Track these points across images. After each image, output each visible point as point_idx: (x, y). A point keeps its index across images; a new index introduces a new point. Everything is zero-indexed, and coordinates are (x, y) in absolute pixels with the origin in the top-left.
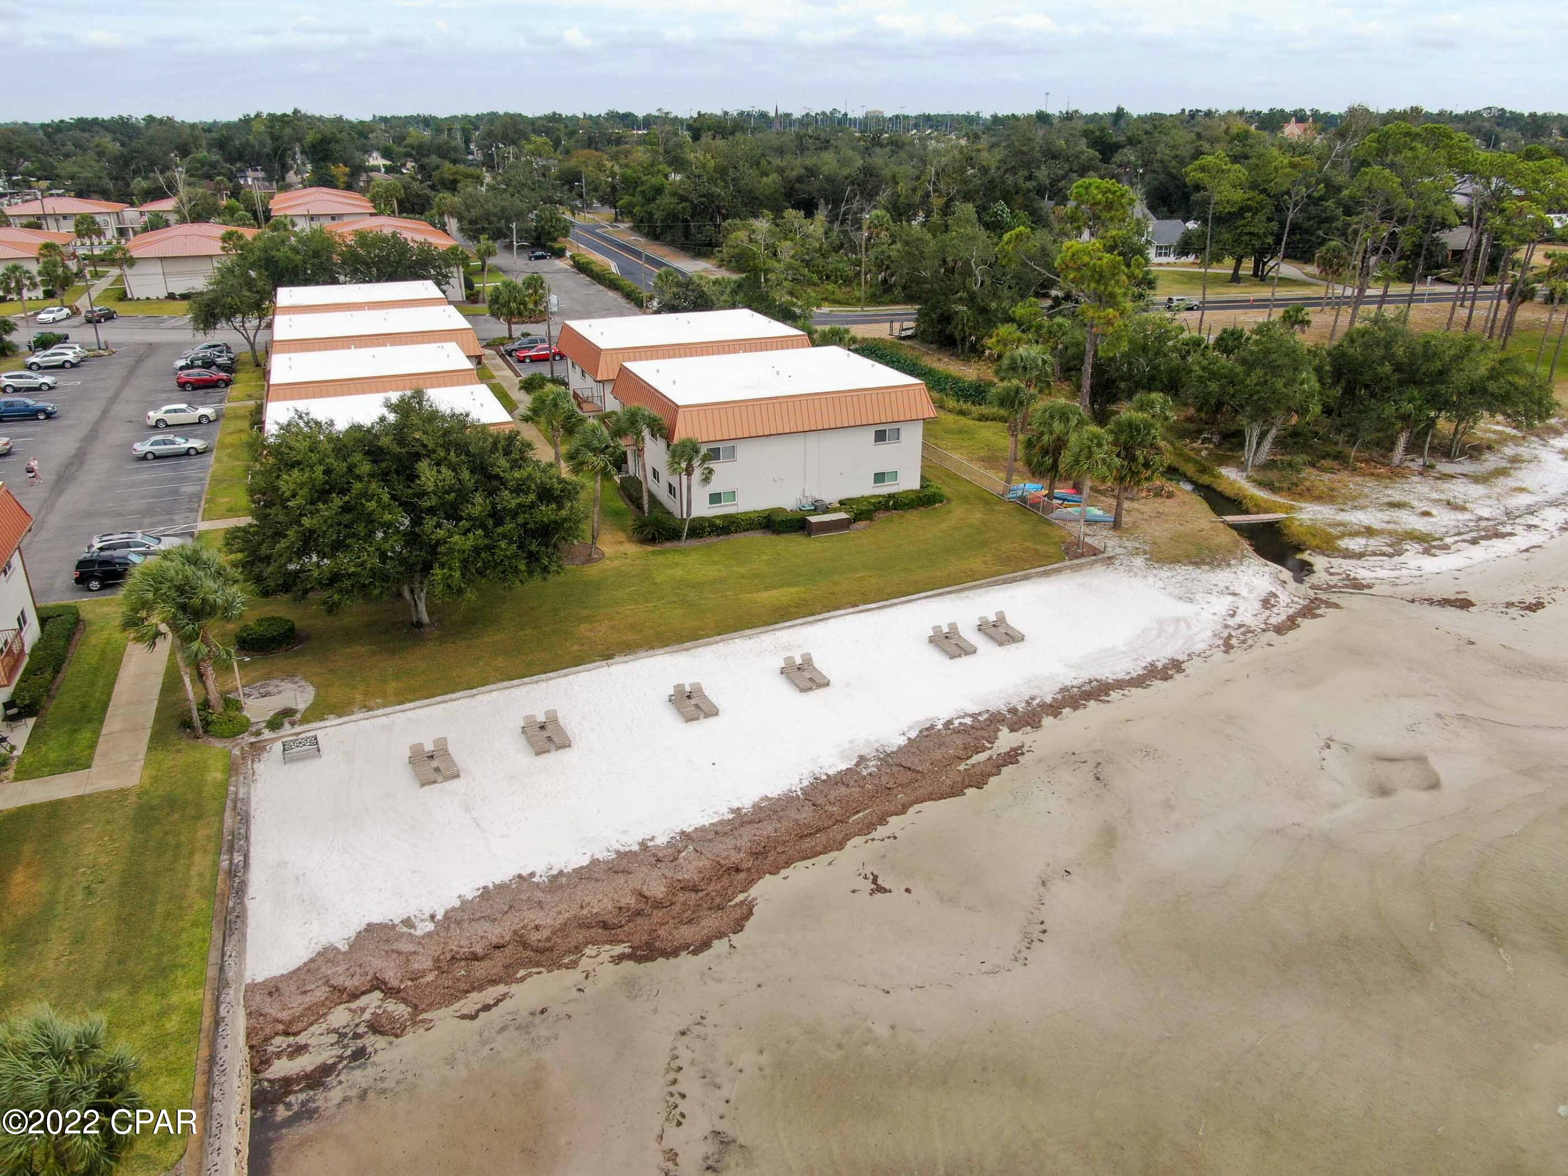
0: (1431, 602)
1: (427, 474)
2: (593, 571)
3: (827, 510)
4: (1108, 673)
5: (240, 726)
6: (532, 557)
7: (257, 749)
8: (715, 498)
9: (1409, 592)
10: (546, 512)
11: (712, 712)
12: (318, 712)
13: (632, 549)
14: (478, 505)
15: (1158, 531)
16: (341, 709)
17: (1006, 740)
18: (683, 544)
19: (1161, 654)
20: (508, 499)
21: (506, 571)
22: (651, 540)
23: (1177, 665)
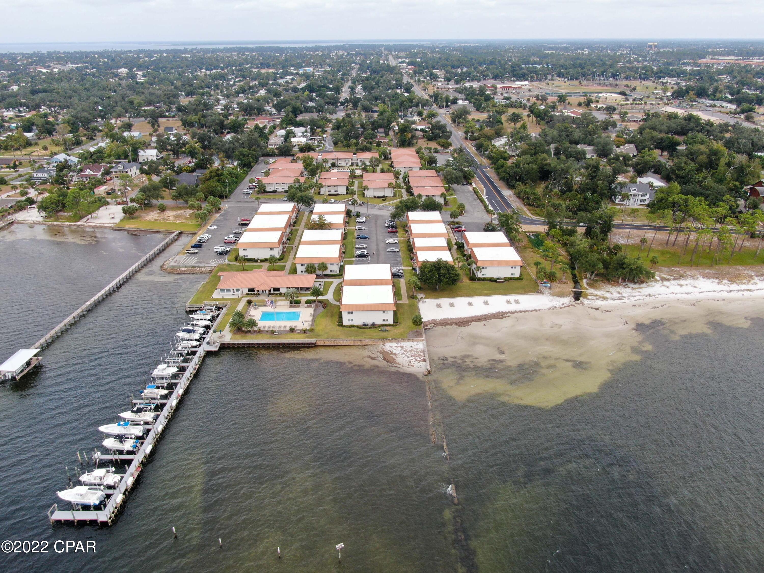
0: (592, 308)
1: (442, 271)
2: (461, 284)
3: (501, 279)
4: (528, 309)
5: (417, 299)
6: (453, 283)
7: (419, 301)
8: (483, 275)
9: (590, 306)
10: (456, 278)
11: (473, 306)
12: (425, 298)
13: (468, 281)
14: (447, 276)
15: (557, 290)
16: (428, 298)
17: (509, 314)
18: (476, 281)
19: (538, 308)
20: (451, 275)
21: (449, 284)
22: (471, 280)
23: (540, 310)
